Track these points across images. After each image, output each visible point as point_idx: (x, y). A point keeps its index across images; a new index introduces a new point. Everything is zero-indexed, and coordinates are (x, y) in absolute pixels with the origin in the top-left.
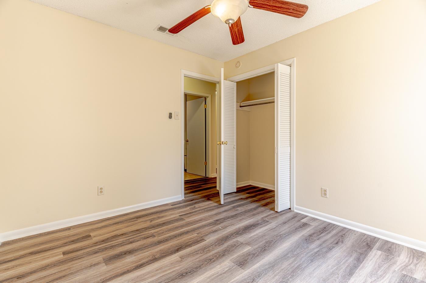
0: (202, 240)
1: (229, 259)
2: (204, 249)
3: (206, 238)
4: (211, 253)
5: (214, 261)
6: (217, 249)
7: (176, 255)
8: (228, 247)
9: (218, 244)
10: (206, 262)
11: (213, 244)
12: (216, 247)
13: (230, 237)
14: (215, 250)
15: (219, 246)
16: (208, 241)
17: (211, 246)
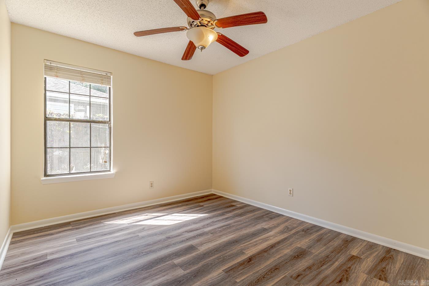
0: (227, 271)
1: (200, 251)
2: (223, 261)
3: (222, 275)
4: (216, 256)
5: (214, 250)
6: (210, 260)
7: (249, 254)
8: (199, 262)
9: (209, 266)
10: (221, 250)
11: (215, 266)
12: (212, 262)
13: (192, 275)
14: (213, 259)
15: (207, 264)
16: (220, 271)
17: (216, 264)
